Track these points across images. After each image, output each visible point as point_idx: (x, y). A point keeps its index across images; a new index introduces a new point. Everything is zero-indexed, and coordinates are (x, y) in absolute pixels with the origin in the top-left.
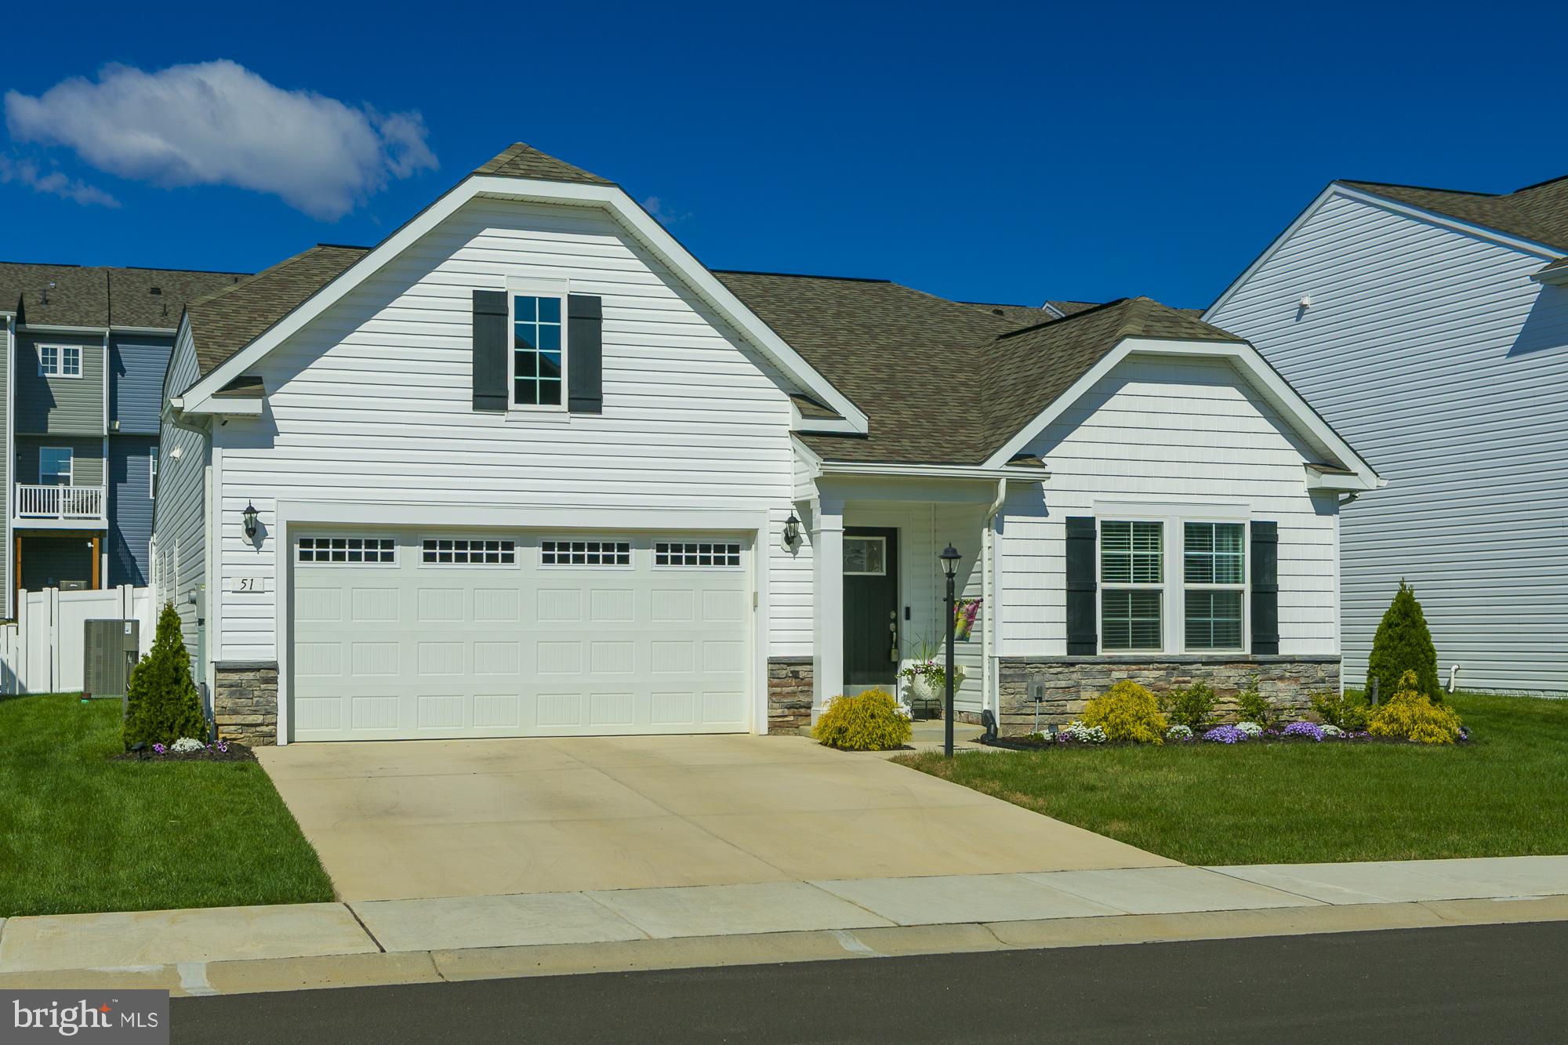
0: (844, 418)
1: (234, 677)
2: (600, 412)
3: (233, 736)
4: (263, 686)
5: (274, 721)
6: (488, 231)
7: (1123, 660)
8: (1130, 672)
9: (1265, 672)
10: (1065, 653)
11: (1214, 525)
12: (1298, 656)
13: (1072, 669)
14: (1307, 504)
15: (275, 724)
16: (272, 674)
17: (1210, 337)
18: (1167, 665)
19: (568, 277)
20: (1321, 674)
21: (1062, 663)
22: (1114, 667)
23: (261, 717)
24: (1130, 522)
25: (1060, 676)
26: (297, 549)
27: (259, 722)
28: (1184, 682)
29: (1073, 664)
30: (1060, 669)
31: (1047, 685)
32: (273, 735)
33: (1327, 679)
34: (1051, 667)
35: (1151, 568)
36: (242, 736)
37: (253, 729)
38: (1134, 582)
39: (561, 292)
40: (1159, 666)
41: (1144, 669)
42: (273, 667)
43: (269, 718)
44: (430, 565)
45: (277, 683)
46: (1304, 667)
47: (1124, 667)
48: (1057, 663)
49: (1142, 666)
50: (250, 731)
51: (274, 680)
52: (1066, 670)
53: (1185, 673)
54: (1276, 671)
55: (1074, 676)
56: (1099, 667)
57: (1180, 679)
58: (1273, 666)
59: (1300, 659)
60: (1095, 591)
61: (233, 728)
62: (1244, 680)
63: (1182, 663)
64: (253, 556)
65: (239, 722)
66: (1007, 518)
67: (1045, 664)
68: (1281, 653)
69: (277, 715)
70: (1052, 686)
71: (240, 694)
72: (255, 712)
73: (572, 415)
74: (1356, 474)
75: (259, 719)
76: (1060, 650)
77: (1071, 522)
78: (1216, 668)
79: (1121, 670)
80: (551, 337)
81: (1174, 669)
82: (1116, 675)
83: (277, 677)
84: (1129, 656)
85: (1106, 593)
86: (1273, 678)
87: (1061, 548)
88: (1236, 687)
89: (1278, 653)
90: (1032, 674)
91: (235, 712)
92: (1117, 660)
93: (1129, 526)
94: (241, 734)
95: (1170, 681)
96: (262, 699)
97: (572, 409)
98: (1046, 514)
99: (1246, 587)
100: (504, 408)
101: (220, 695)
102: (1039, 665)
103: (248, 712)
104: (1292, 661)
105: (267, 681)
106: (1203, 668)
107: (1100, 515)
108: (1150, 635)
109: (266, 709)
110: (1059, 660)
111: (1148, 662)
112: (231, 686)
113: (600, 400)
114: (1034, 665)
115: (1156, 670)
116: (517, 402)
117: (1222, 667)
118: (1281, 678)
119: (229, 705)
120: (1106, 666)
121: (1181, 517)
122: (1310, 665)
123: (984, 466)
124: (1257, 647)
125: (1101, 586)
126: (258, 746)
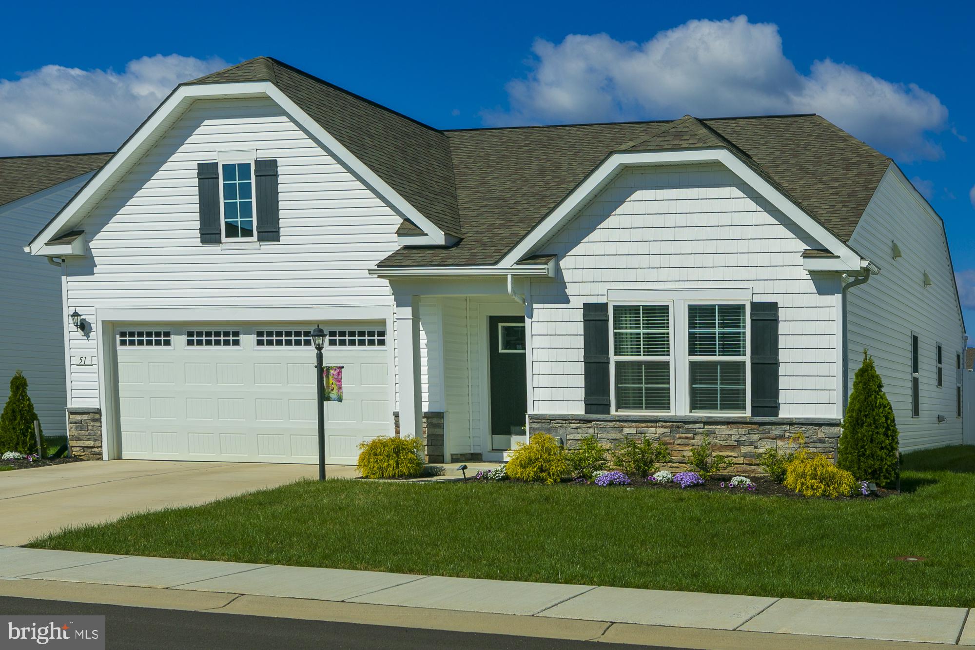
0: (427, 235)
1: (78, 417)
2: (279, 240)
3: (79, 454)
4: (92, 423)
5: (100, 445)
6: (206, 122)
7: (630, 418)
8: (639, 429)
9: (764, 432)
10: (583, 413)
11: (717, 306)
12: (796, 419)
13: (589, 425)
14: (810, 286)
15: (101, 447)
16: (97, 416)
17: (696, 146)
18: (671, 424)
19: (255, 148)
20: (821, 435)
21: (580, 420)
22: (625, 424)
23: (93, 443)
24: (639, 306)
25: (579, 430)
26: (118, 338)
27: (91, 445)
28: (687, 438)
29: (590, 421)
30: (578, 425)
31: (569, 437)
32: (100, 454)
33: (826, 439)
34: (570, 423)
35: (659, 344)
36: (84, 454)
37: (90, 450)
38: (644, 355)
39: (249, 159)
40: (664, 424)
41: (652, 427)
42: (99, 412)
43: (98, 444)
44: (191, 347)
45: (101, 422)
46: (804, 428)
47: (633, 424)
48: (576, 420)
49: (649, 424)
50: (88, 451)
51: (99, 420)
52: (584, 426)
53: (688, 431)
54: (776, 431)
55: (591, 431)
56: (611, 424)
57: (683, 435)
58: (773, 427)
59: (798, 421)
60: (608, 363)
61: (78, 448)
62: (745, 438)
63: (686, 423)
64: (85, 342)
65: (81, 445)
66: (535, 306)
67: (566, 420)
68: (780, 416)
69: (102, 442)
70: (572, 438)
71: (81, 428)
72: (89, 440)
73: (261, 244)
74: (838, 257)
75: (91, 443)
76: (579, 410)
77: (588, 307)
78: (719, 427)
79: (631, 427)
80: (245, 191)
81: (678, 427)
82: (627, 431)
83: (101, 418)
84: (636, 416)
85: (617, 363)
86: (771, 437)
87: (580, 328)
88: (736, 443)
89: (777, 416)
90: (556, 429)
91: (79, 439)
92: (625, 418)
93: (639, 310)
94: (83, 452)
95: (676, 437)
96: (92, 432)
97: (260, 239)
98: (568, 302)
99: (747, 359)
100: (218, 241)
101: (71, 428)
102: (560, 421)
103: (86, 439)
104: (791, 423)
105: (94, 420)
106: (706, 427)
107: (612, 301)
108: (661, 399)
109: (94, 438)
110: (575, 418)
111: (655, 421)
112: (76, 423)
113: (278, 232)
114: (557, 421)
115: (662, 427)
116: (227, 236)
117: (725, 427)
118: (781, 437)
119: (76, 435)
120: (618, 423)
121: (685, 301)
122: (810, 427)
123: (500, 266)
124: (755, 410)
125: (613, 358)
126: (93, 460)
